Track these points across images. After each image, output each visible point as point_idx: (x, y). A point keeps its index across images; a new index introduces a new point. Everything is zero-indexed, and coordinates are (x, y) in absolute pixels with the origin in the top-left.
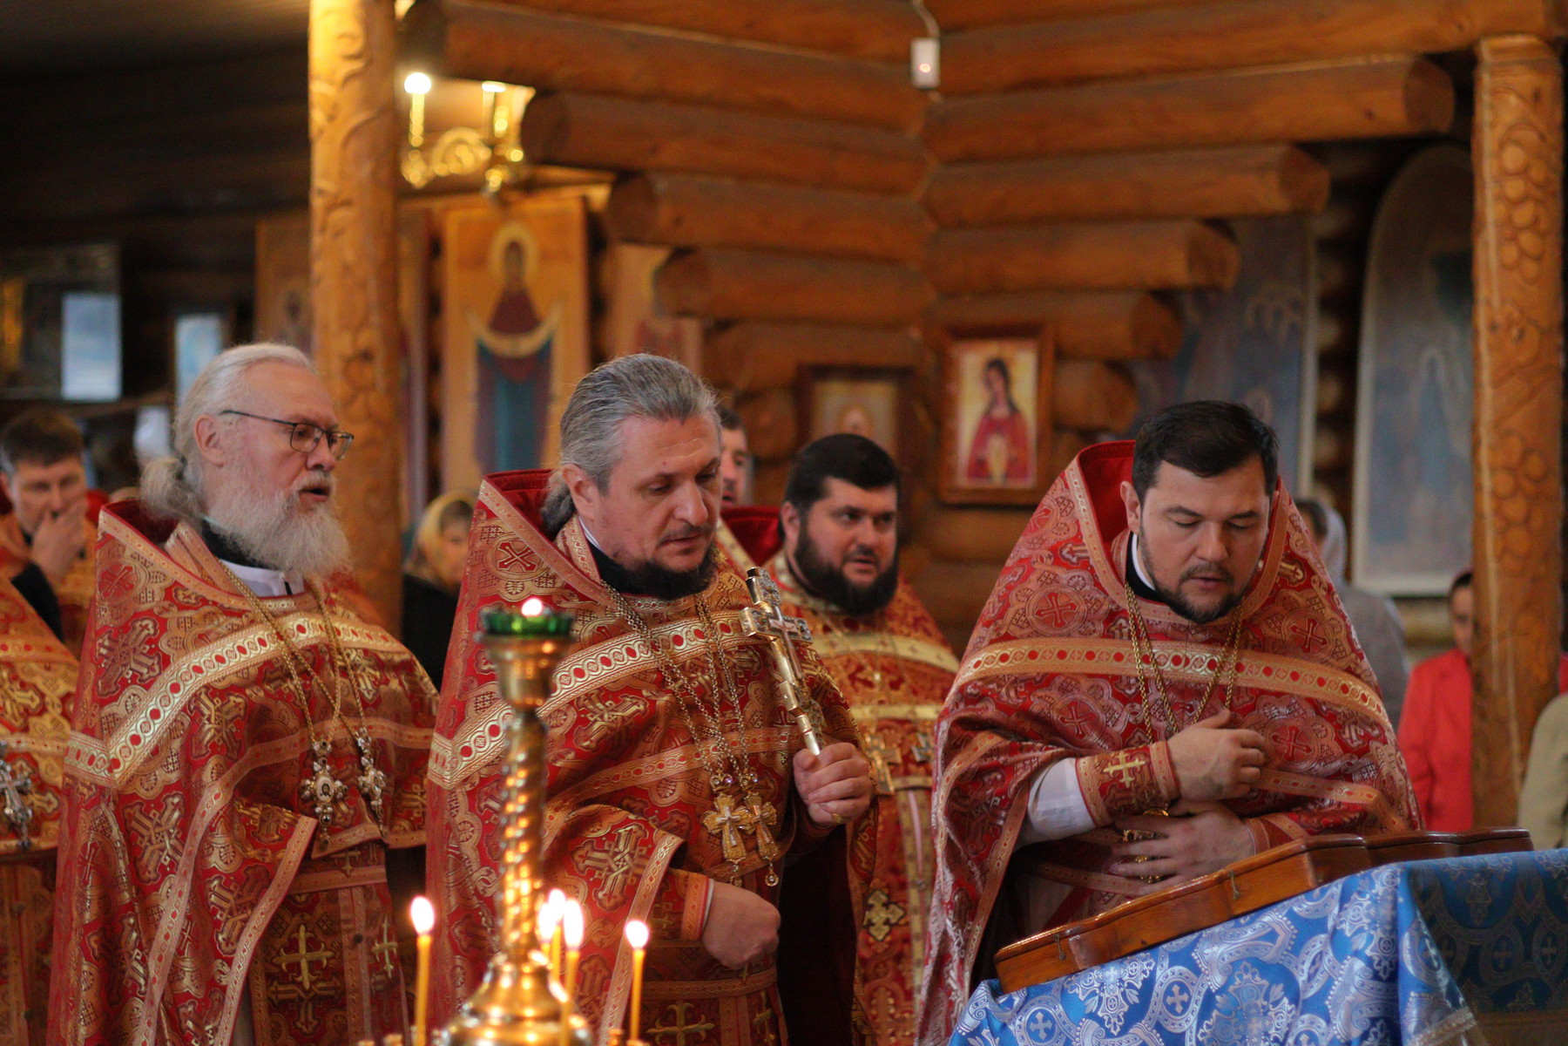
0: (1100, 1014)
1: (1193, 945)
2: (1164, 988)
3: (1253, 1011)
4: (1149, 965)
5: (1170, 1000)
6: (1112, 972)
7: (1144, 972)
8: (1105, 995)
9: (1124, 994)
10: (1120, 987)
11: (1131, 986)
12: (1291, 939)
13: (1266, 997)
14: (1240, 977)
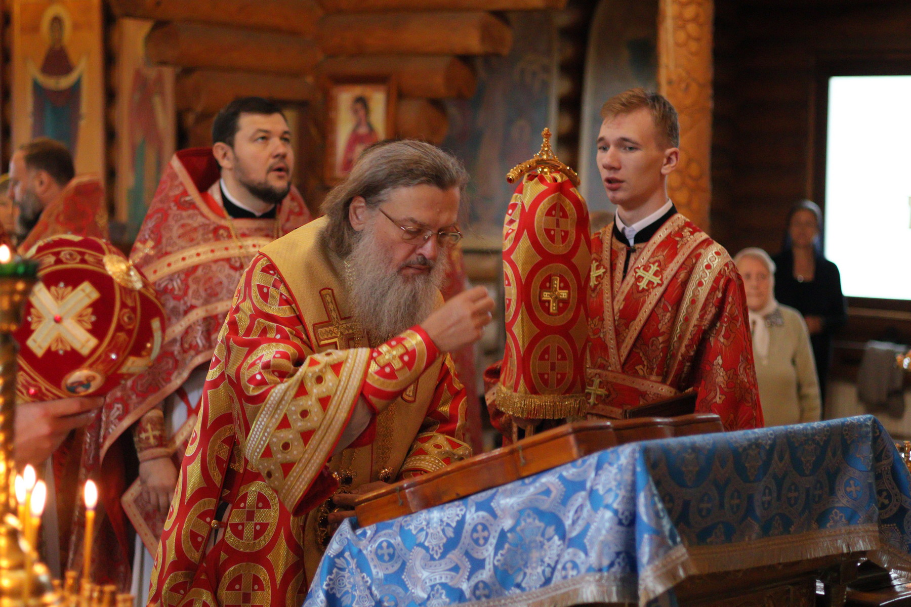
0: (426, 544)
1: (492, 497)
2: (471, 527)
3: (533, 545)
4: (461, 510)
5: (475, 535)
6: (436, 514)
7: (458, 515)
8: (430, 531)
9: (443, 530)
10: (441, 525)
11: (448, 525)
12: (561, 495)
13: (543, 535)
14: (525, 520)
